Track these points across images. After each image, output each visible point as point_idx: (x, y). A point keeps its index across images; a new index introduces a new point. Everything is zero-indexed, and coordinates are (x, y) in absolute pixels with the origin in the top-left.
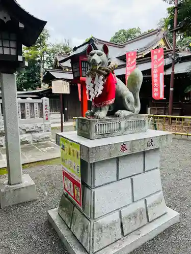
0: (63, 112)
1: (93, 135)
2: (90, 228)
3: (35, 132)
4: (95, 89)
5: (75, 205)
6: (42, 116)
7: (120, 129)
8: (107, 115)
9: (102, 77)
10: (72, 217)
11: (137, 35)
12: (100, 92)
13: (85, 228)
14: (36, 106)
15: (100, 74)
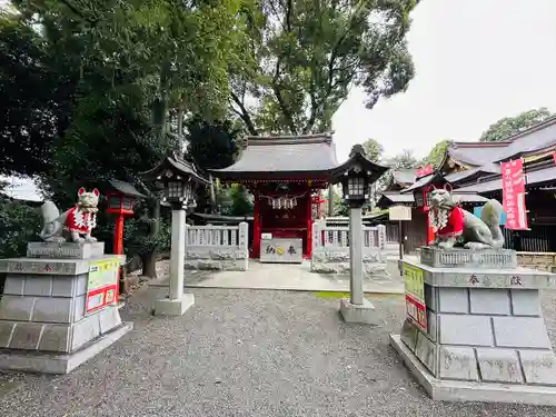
0: (402, 242)
1: (437, 263)
2: (437, 352)
3: (369, 261)
4: (437, 222)
5: (419, 331)
6: (377, 245)
7: (471, 261)
8: (454, 246)
9: (445, 212)
10: (416, 342)
11: (541, 119)
12: (444, 225)
13: (431, 351)
14: (371, 234)
15: (443, 209)
